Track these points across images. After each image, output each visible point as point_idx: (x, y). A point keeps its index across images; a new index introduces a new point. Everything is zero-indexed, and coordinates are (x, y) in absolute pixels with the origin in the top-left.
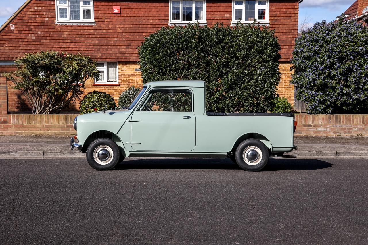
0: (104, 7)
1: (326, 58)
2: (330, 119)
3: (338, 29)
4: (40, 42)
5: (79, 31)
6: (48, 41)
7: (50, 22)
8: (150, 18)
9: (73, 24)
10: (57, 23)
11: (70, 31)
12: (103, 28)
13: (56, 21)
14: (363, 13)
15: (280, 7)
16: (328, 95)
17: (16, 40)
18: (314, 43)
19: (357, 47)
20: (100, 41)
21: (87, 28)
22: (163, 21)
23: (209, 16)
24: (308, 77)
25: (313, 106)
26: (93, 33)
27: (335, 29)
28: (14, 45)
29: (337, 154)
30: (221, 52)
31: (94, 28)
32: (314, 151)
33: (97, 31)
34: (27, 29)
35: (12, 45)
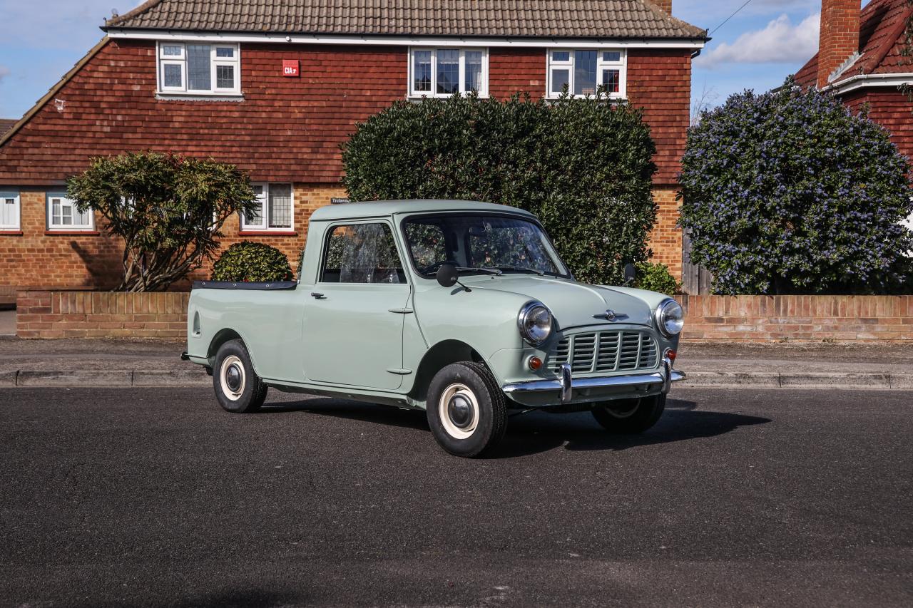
0: (264, 62)
1: (755, 172)
2: (763, 304)
3: (779, 108)
4: (121, 138)
5: (207, 114)
6: (139, 136)
7: (144, 94)
8: (366, 87)
9: (195, 99)
10: (159, 98)
11: (187, 114)
12: (261, 109)
13: (158, 91)
14: (831, 82)
15: (651, 66)
16: (761, 252)
17: (69, 134)
18: (728, 139)
19: (822, 147)
20: (253, 137)
21: (225, 108)
22: (394, 93)
23: (496, 83)
24: (716, 212)
25: (728, 278)
26: (240, 120)
27: (773, 108)
28: (63, 145)
29: (781, 379)
30: (526, 156)
31: (240, 108)
32: (731, 374)
33: (248, 115)
34: (93, 111)
35: (58, 145)
